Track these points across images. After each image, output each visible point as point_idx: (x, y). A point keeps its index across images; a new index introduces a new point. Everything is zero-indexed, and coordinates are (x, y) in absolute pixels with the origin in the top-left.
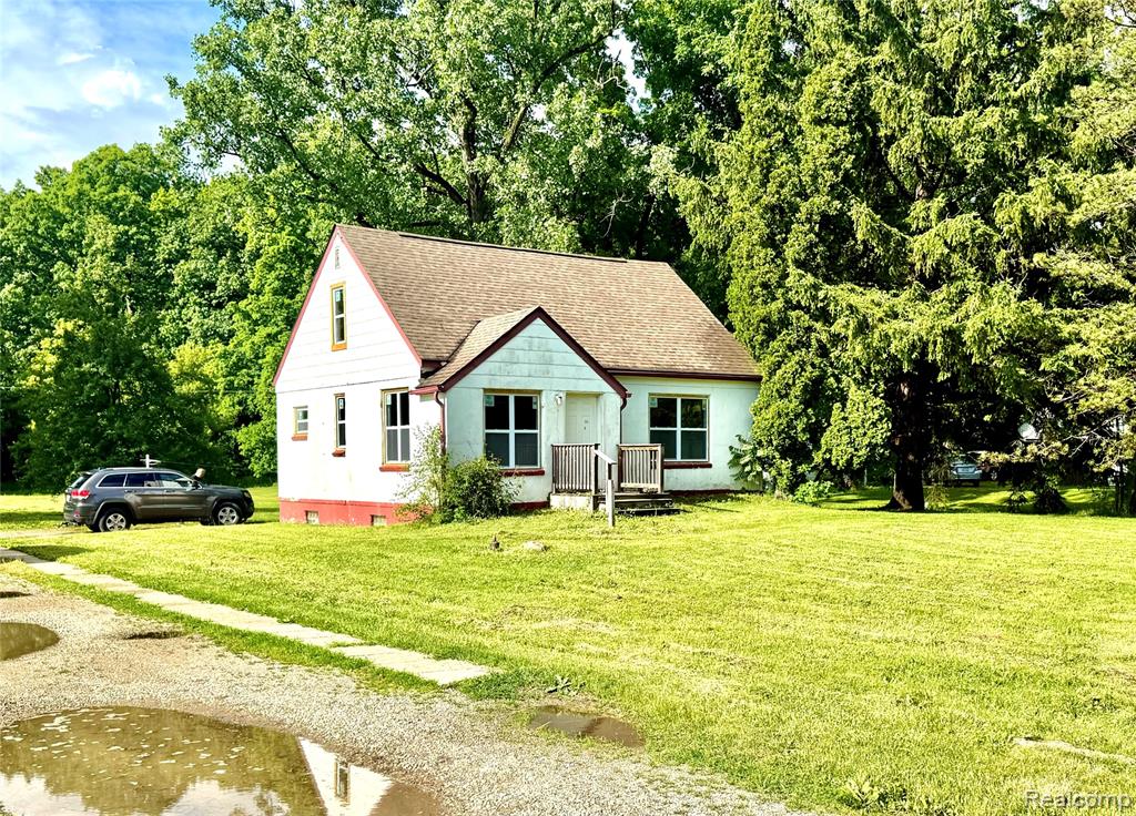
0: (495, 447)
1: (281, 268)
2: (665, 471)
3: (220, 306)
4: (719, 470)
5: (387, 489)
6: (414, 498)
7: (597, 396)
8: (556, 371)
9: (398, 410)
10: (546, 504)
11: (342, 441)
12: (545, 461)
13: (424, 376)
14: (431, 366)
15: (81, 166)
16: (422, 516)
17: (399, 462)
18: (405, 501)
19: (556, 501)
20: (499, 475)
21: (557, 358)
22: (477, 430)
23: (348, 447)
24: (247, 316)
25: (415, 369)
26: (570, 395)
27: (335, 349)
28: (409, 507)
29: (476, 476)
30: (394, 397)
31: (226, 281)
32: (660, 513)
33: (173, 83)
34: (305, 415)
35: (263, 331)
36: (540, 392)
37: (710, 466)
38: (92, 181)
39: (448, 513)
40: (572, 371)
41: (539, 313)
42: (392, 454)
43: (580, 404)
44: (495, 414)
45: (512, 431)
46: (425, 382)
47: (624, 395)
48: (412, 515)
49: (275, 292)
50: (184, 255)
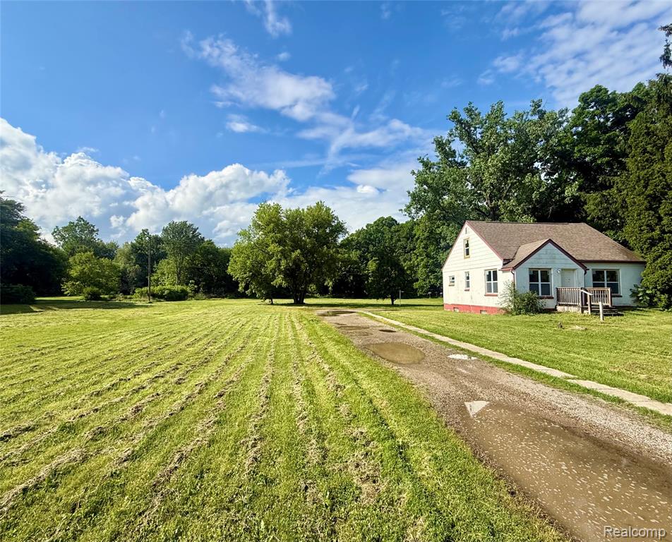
0: (533, 288)
1: (425, 242)
2: (613, 298)
3: (408, 253)
4: (626, 298)
5: (493, 302)
6: (505, 305)
7: (574, 270)
8: (557, 261)
9: (492, 276)
10: (555, 309)
11: (468, 286)
12: (553, 293)
13: (504, 264)
14: (506, 262)
15: (375, 222)
16: (507, 312)
17: (493, 293)
18: (501, 307)
19: (559, 308)
20: (535, 298)
21: (557, 256)
22: (527, 283)
23: (470, 288)
24: (416, 254)
25: (501, 262)
26: (562, 270)
27: (465, 258)
28: (503, 309)
29: (529, 299)
30: (490, 272)
31: (410, 246)
32: (614, 315)
33: (409, 193)
34: (453, 279)
35: (420, 258)
36: (550, 269)
37: (621, 296)
38: (378, 225)
39: (518, 311)
40: (563, 261)
41: (550, 241)
42: (489, 290)
43: (566, 273)
44: (533, 277)
45: (540, 283)
46: (505, 266)
47: (586, 270)
48: (504, 312)
49: (423, 248)
50: (399, 240)
